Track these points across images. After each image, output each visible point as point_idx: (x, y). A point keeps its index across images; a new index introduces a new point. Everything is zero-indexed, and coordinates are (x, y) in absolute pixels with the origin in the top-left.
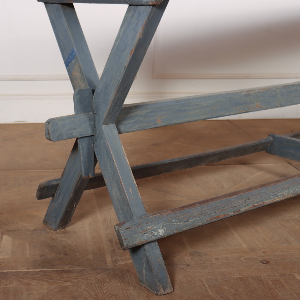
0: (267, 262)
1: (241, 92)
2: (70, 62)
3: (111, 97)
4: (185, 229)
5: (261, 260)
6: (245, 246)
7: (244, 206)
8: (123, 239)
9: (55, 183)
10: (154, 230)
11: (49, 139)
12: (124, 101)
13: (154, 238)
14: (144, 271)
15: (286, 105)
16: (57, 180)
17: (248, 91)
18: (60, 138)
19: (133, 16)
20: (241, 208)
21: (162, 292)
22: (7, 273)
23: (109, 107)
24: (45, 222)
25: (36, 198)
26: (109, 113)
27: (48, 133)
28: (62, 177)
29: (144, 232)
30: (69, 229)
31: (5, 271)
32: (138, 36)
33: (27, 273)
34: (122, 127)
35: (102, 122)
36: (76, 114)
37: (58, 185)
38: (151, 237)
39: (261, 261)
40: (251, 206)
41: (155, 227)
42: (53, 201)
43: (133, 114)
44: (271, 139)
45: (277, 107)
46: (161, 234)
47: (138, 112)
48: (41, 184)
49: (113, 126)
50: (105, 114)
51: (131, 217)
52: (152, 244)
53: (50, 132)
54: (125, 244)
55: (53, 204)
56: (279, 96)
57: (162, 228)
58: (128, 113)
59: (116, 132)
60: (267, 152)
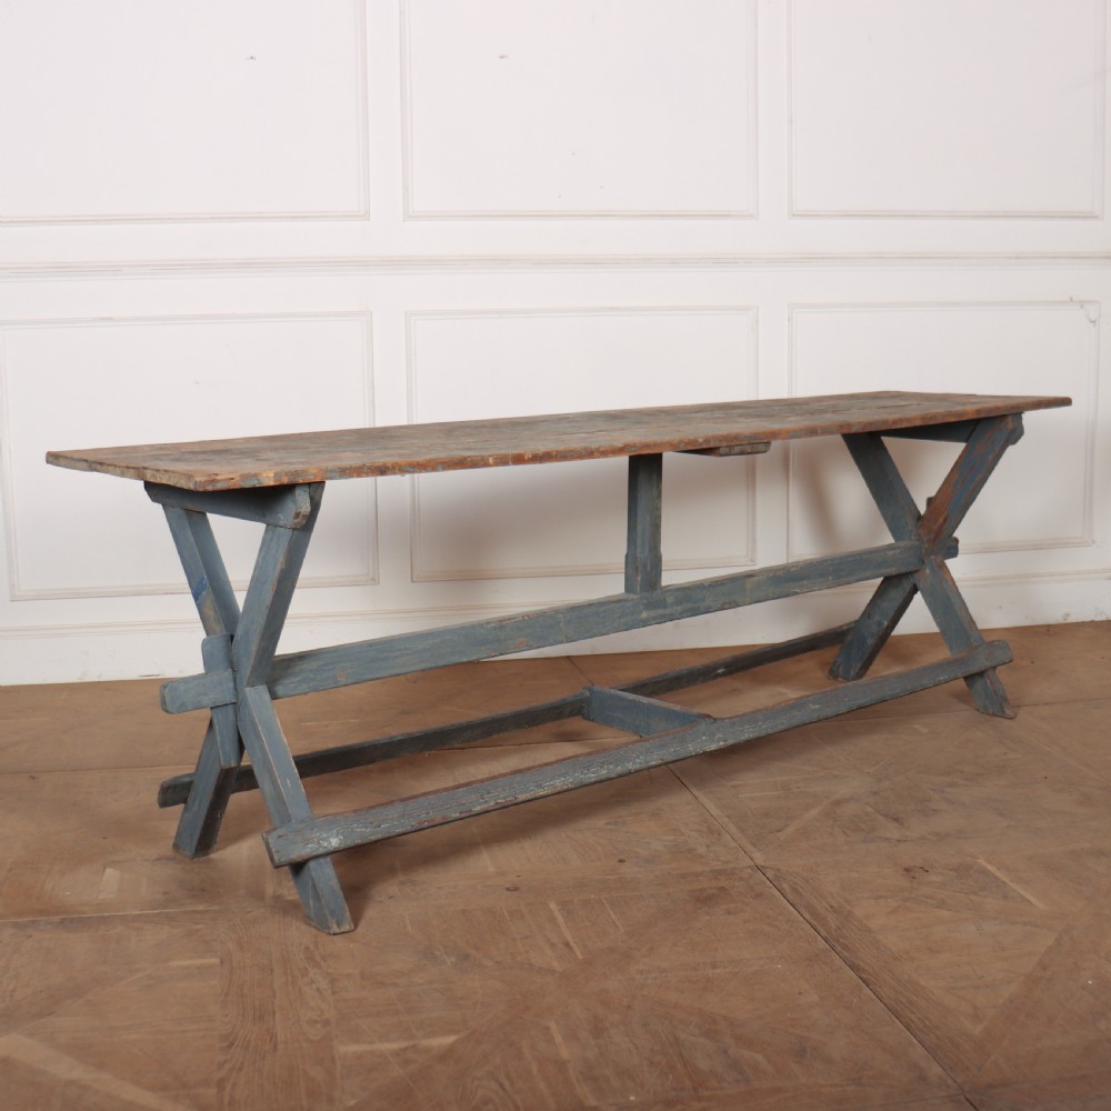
0: (516, 889)
1: (488, 623)
2: (200, 594)
3: (254, 647)
4: (373, 838)
5: (507, 886)
6: (492, 869)
7: (480, 804)
8: (274, 850)
9: (187, 779)
10: (323, 839)
11: (167, 711)
12: (274, 650)
13: (321, 851)
14: (311, 902)
15: (579, 639)
16: (189, 775)
17: (500, 621)
18: (182, 708)
19: (271, 540)
20: (474, 806)
21: (335, 929)
22: (109, 917)
23: (252, 661)
24: (176, 846)
25: (157, 805)
26: (254, 669)
27: (164, 703)
28: (197, 770)
29: (307, 842)
30: (213, 856)
31: (107, 914)
32: (279, 567)
33: (139, 915)
34: (280, 690)
35: (245, 684)
36: (206, 674)
37: (192, 782)
38: (317, 849)
39: (508, 889)
40: (492, 803)
41: (324, 835)
42: (186, 810)
43: (297, 669)
44: (588, 693)
45: (562, 643)
46: (333, 844)
47: (305, 665)
48: (165, 782)
49: (263, 690)
50: (248, 672)
51: (290, 821)
52: (321, 860)
53: (167, 701)
54: (276, 858)
55: (186, 815)
56: (562, 624)
57: (337, 836)
58: (288, 667)
59: (267, 696)
60: (584, 718)
